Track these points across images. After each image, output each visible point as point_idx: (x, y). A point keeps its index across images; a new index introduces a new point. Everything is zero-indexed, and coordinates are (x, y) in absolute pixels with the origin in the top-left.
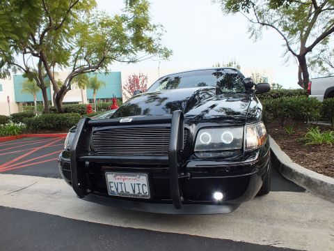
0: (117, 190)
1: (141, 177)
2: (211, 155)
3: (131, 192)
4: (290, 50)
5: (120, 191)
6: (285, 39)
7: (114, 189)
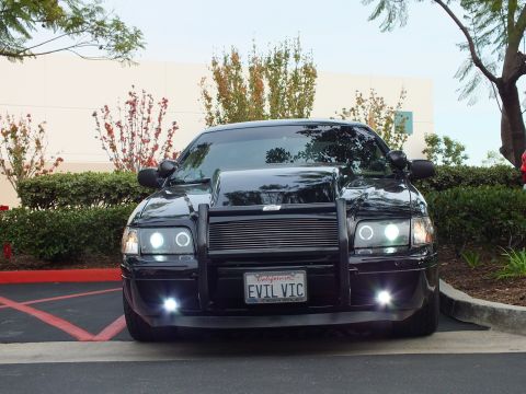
0: (259, 295)
1: (298, 275)
2: (371, 252)
3: (280, 295)
4: (478, 63)
5: (263, 295)
6: (465, 30)
7: (254, 295)
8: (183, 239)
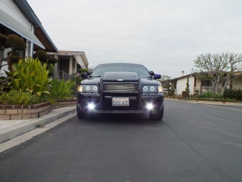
1: (127, 98)
2: (146, 94)
3: (122, 104)
7: (115, 104)
8: (95, 88)
